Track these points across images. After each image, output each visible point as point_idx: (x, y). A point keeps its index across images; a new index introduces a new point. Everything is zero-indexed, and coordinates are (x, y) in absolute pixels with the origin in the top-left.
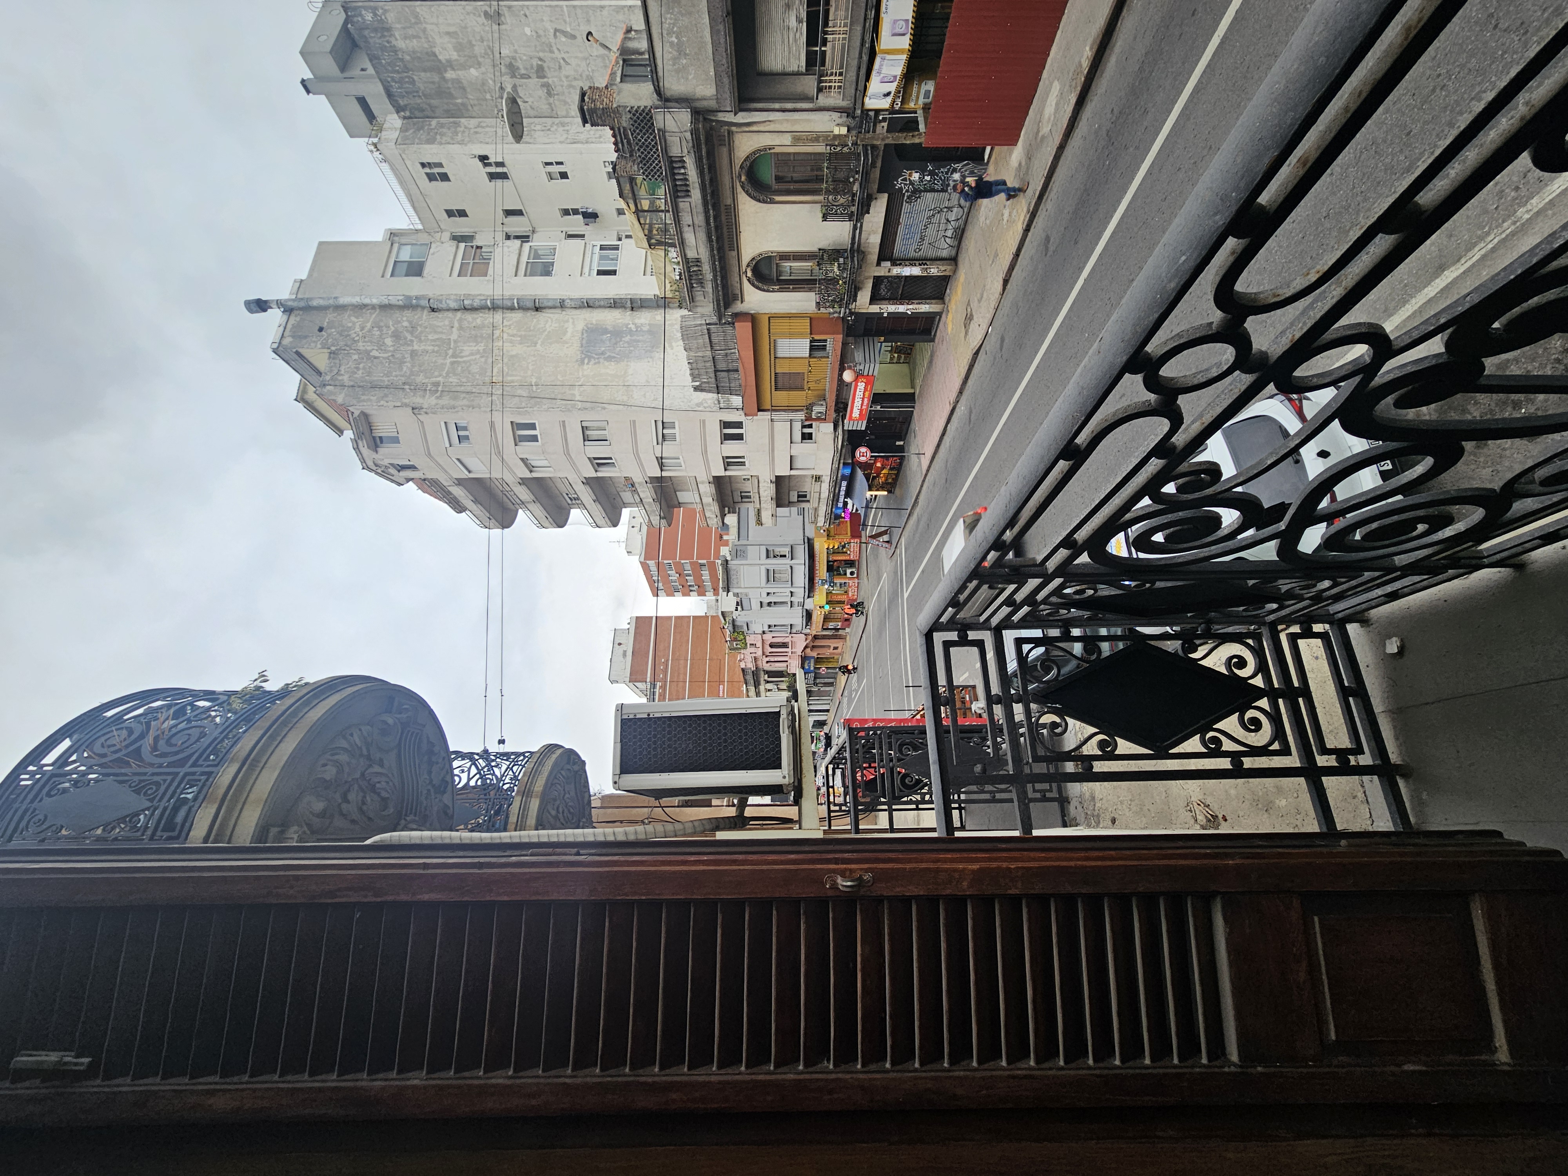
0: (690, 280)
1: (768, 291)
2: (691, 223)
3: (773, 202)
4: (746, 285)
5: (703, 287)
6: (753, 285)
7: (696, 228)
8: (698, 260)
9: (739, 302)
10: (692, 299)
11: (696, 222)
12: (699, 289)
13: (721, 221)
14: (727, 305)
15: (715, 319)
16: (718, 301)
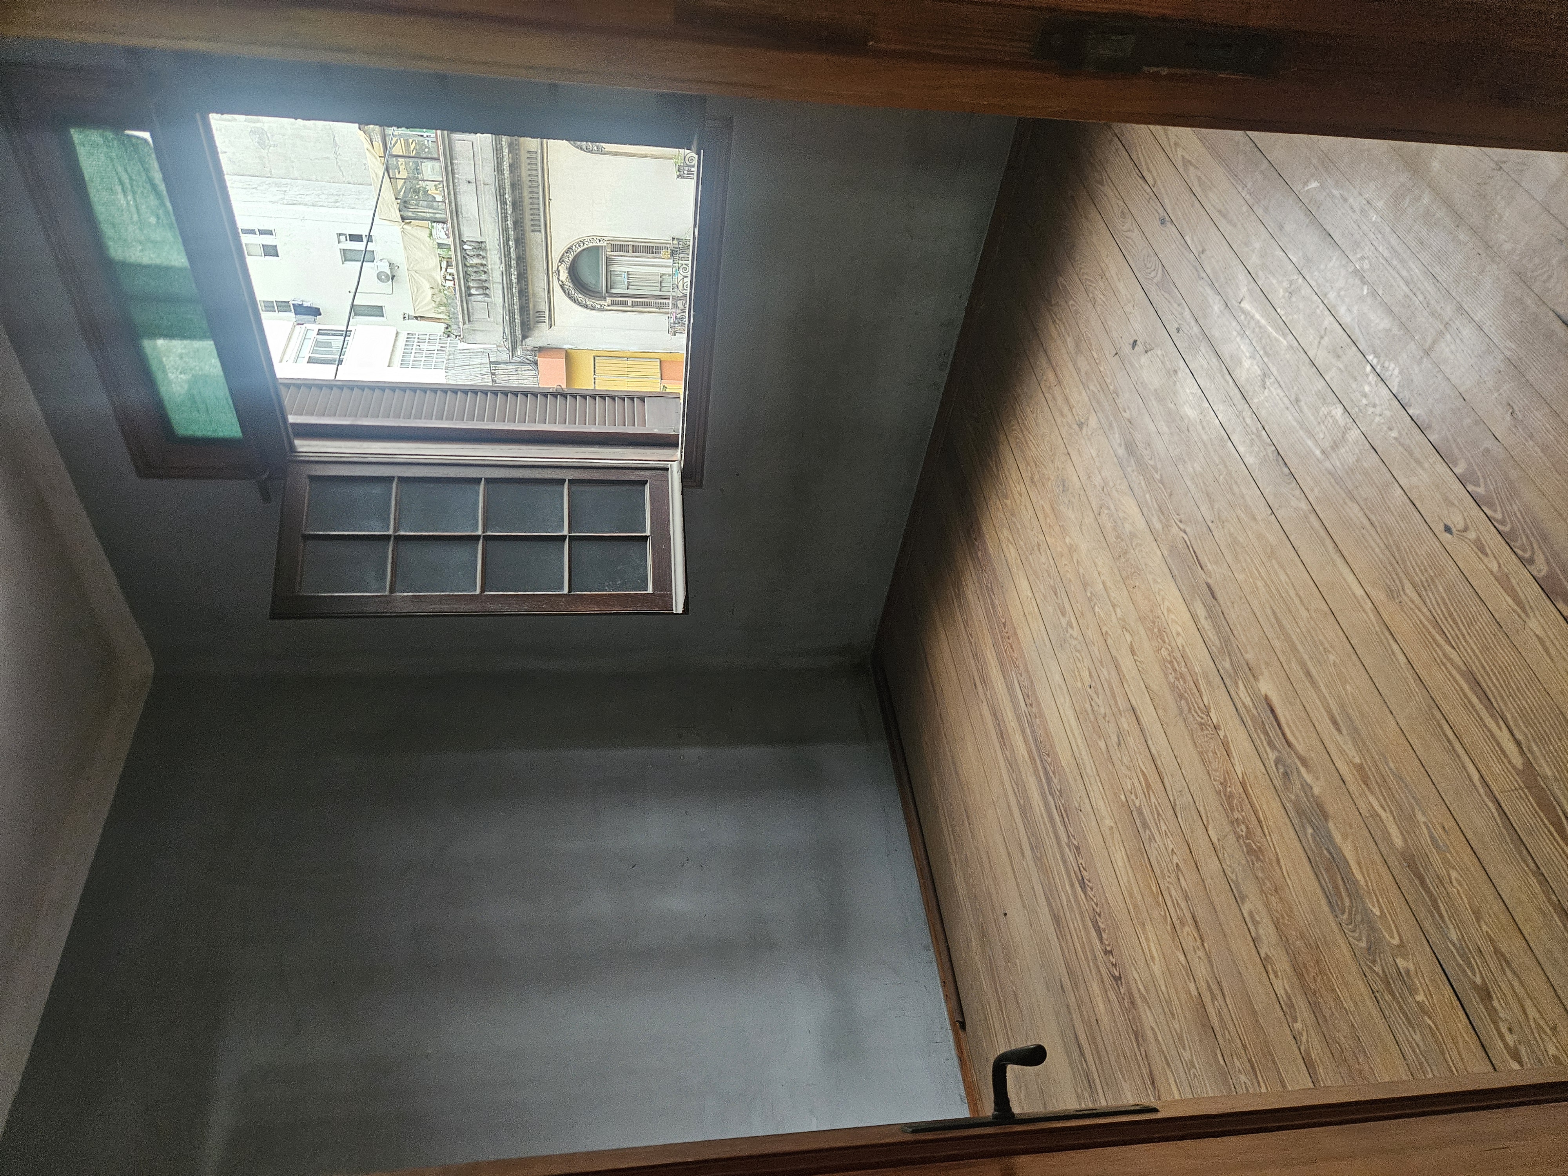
0: (466, 280)
1: (593, 308)
2: (471, 178)
3: (600, 152)
4: (559, 295)
5: (486, 295)
6: (569, 296)
7: (481, 187)
8: (480, 246)
9: (545, 326)
10: (468, 317)
11: (481, 177)
12: (480, 298)
13: (519, 176)
14: (527, 329)
15: (505, 356)
16: (512, 321)
